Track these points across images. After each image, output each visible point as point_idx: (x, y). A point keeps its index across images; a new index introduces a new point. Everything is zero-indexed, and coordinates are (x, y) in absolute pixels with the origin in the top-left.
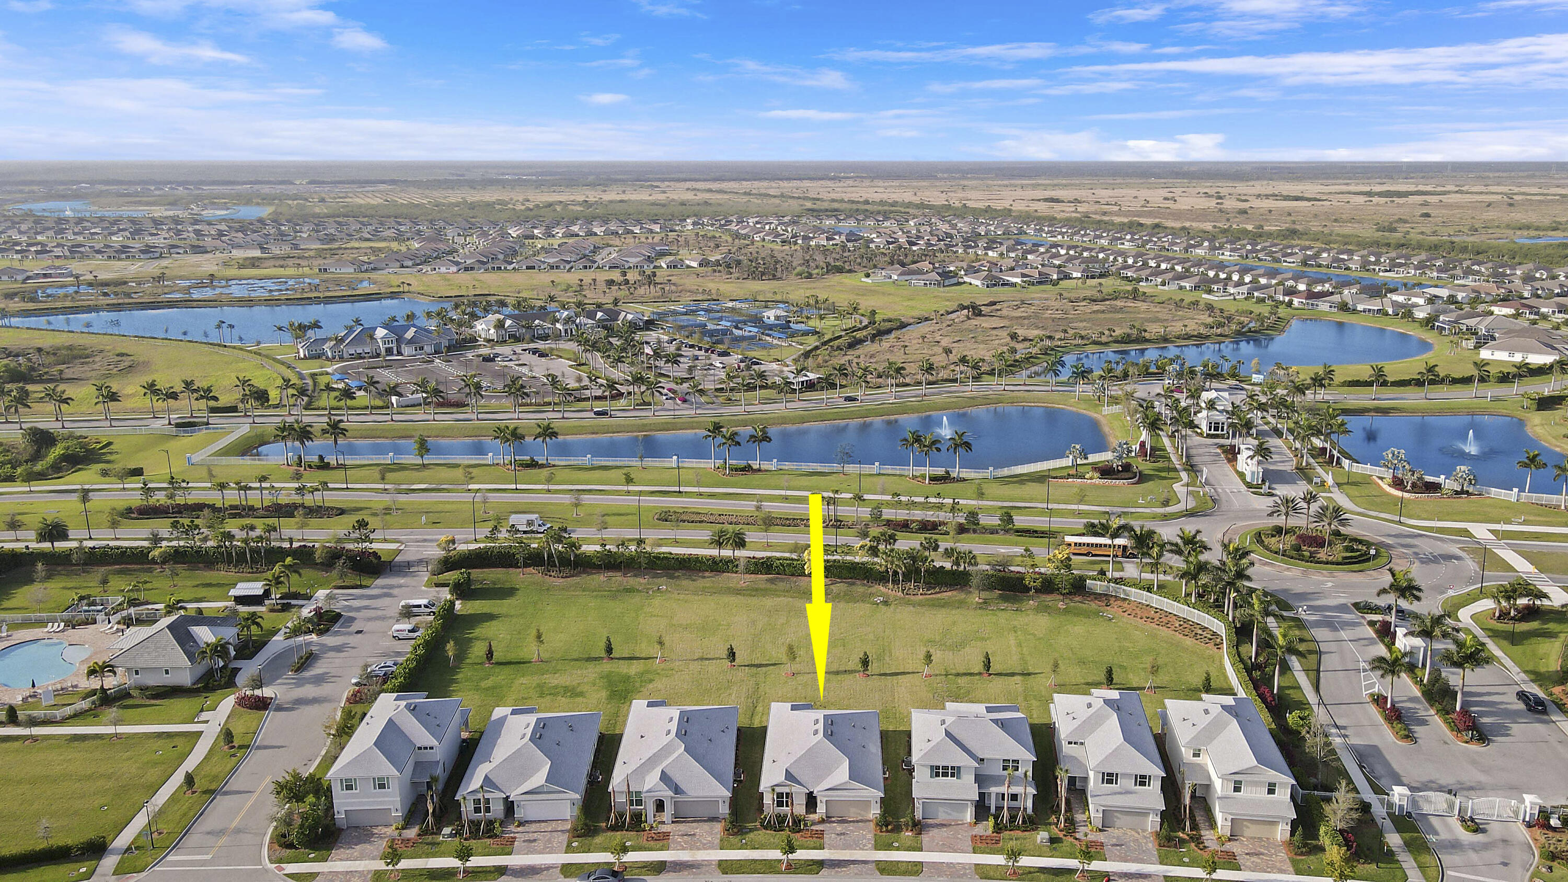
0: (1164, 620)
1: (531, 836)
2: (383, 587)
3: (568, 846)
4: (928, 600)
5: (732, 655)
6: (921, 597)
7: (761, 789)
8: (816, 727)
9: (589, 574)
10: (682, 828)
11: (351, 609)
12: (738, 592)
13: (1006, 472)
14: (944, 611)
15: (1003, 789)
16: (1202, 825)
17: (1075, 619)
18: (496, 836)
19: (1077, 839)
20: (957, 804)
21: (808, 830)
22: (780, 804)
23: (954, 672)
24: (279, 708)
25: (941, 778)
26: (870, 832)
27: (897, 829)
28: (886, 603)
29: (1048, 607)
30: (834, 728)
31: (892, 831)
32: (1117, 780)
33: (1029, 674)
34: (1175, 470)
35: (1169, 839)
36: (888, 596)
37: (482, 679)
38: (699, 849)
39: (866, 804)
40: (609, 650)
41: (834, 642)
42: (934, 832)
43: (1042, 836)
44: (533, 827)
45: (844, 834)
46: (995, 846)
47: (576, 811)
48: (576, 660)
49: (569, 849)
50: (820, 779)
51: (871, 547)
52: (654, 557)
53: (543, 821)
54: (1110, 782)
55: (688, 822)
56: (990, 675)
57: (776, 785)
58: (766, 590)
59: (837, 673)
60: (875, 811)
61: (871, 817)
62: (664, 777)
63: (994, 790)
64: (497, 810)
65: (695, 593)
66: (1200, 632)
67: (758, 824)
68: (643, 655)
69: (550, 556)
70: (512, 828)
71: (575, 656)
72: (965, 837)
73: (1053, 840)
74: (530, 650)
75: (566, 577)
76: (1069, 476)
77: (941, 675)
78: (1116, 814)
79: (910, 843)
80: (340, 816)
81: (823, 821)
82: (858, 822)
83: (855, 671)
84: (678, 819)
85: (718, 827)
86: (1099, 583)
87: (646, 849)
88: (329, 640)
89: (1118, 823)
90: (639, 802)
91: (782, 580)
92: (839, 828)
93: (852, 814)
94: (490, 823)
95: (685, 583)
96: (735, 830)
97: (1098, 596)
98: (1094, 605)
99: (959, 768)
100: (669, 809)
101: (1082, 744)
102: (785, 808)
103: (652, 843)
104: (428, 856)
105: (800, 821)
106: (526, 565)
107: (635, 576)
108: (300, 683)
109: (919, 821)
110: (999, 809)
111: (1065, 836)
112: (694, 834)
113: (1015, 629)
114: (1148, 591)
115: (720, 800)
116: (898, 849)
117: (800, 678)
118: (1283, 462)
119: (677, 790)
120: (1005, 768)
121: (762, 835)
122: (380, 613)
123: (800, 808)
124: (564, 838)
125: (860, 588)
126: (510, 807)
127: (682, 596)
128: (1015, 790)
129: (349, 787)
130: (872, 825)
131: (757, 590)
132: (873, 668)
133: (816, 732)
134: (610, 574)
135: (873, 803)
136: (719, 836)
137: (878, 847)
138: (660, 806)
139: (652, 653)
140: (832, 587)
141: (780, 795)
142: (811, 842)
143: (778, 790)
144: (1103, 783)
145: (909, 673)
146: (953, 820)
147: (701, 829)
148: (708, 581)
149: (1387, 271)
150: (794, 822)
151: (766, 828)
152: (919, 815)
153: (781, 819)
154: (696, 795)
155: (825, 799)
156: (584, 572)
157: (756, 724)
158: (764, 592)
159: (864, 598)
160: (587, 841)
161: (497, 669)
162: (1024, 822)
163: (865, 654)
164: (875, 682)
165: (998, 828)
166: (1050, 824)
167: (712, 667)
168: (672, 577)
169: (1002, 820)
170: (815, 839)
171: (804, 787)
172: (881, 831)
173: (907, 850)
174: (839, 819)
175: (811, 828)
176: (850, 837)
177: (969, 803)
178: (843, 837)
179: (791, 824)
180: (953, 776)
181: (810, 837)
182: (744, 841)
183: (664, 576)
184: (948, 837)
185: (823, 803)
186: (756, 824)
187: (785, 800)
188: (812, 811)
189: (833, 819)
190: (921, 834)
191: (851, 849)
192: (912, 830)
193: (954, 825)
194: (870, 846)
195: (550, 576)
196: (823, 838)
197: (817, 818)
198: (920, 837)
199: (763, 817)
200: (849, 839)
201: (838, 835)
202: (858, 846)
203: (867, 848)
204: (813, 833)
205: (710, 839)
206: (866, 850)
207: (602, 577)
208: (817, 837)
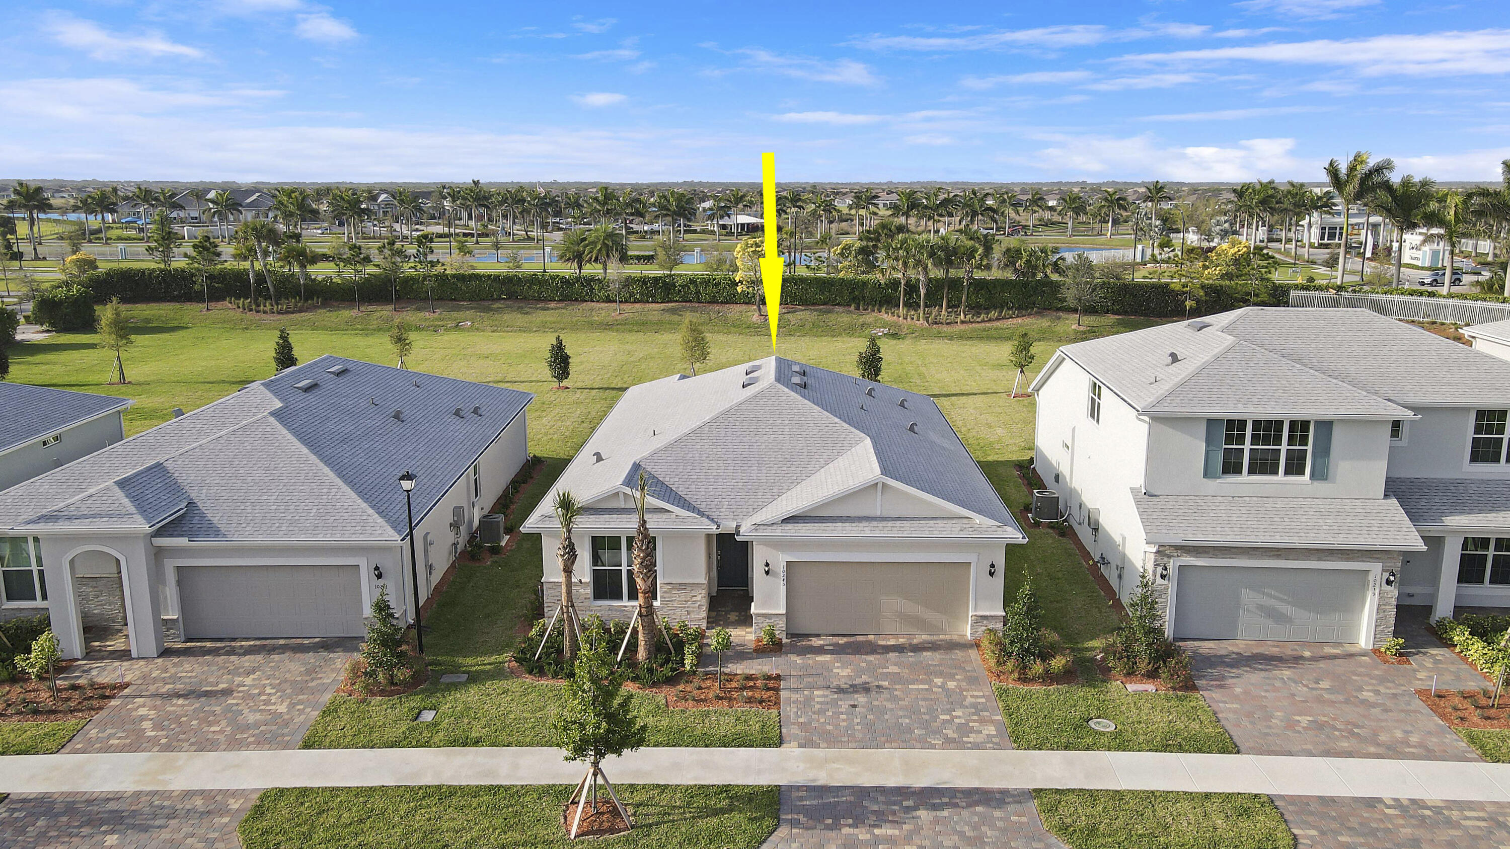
5: (561, 362)
6: (964, 326)
8: (754, 376)
10: (192, 670)
21: (712, 676)
22: (606, 587)
25: (1245, 477)
26: (973, 681)
27: (1091, 670)
30: (810, 380)
31: (1067, 676)
36: (899, 327)
42: (1247, 683)
45: (866, 689)
50: (761, 492)
52: (454, 276)
55: (232, 652)
57: (594, 510)
58: (660, 323)
61: (967, 631)
65: (525, 330)
67: (506, 656)
72: (1393, 697)
75: (287, 312)
79: (1162, 719)
81: (773, 647)
82: (917, 649)
86: (1317, 294)
91: (694, 310)
92: (842, 670)
95: (510, 317)
96: (402, 674)
99: (1326, 426)
102: (625, 602)
105: (680, 646)
107: (419, 309)
109: (1172, 642)
112: (227, 692)
114: (1430, 297)
115: (362, 562)
116: (1121, 743)
119: (185, 523)
121: (512, 694)
123: (684, 598)
125: (841, 316)
127: (497, 334)
130: (979, 660)
131: (644, 324)
132: (886, 383)
133: (752, 383)
134: (370, 308)
135: (976, 575)
136: (327, 697)
137: (1027, 738)
140: (789, 316)
141: (604, 547)
142: (724, 718)
145: (975, 394)
146: (1304, 644)
150: (658, 647)
151: (536, 669)
154: (260, 539)
155: (780, 560)
156: (325, 305)
158: (657, 327)
159: (852, 331)
168: (488, 310)
170: (740, 708)
171: (701, 514)
172: (1024, 679)
173: (1165, 748)
174: (842, 641)
175: (727, 670)
176: (894, 699)
177: (1376, 569)
178: (861, 699)
179: (641, 654)
180: (1295, 466)
181: (721, 698)
182: (428, 716)
183: (472, 308)
184: (1320, 700)
185: (776, 575)
186: (501, 658)
187: (624, 568)
188: (733, 616)
189: (816, 642)
190: (1195, 688)
191: (907, 745)
192: (1152, 675)
193: (1313, 659)
194: (991, 730)
195: (258, 312)
196: (777, 703)
197: (752, 637)
198: (1198, 699)
199: (533, 632)
200: (889, 705)
201: (840, 690)
202: (938, 732)
203: (979, 739)
204: (734, 684)
205: (282, 708)
206: (976, 746)
207: (354, 313)
208: (749, 700)
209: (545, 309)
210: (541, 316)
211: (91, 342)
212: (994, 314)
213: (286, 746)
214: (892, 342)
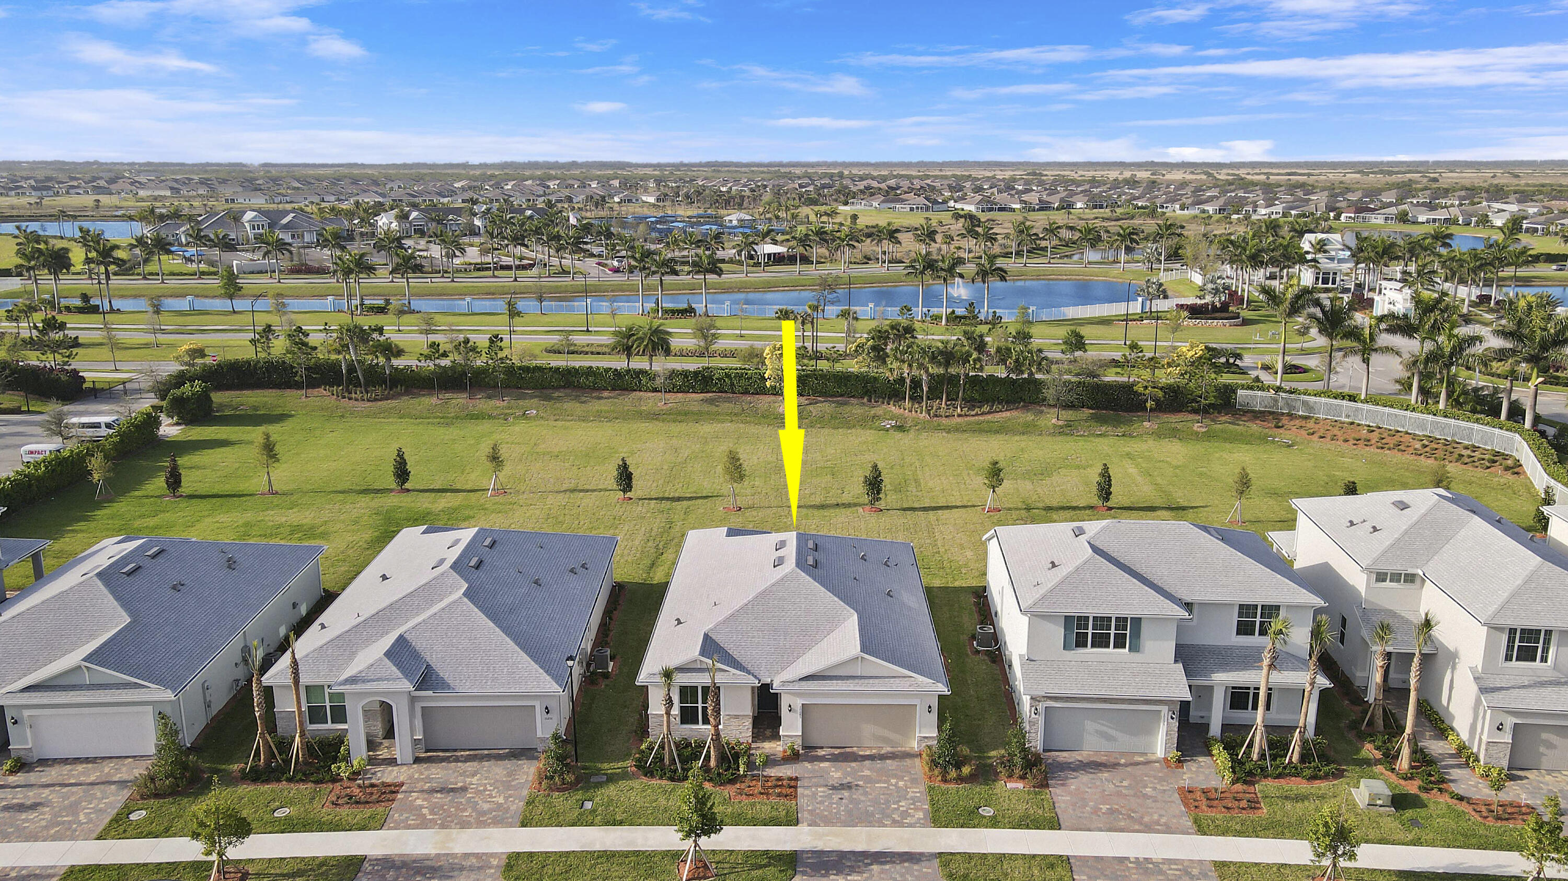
0: (1392, 441)
1: (31, 796)
3: (116, 820)
4: (970, 423)
5: (625, 478)
6: (960, 420)
7: (642, 678)
8: (781, 553)
9: (415, 396)
10: (437, 773)
12: (654, 416)
14: (1000, 437)
17: (1228, 445)
19: (1461, 799)
20: (1133, 714)
21: (755, 777)
22: (688, 716)
23: (1041, 505)
25: (1089, 650)
26: (914, 781)
27: (987, 775)
28: (900, 428)
29: (1175, 430)
30: (820, 556)
31: (971, 778)
32: (1546, 650)
33: (1184, 508)
36: (904, 419)
37: (142, 516)
38: (464, 825)
39: (902, 714)
40: (402, 473)
42: (1079, 782)
44: (53, 774)
45: (848, 787)
46: (1253, 816)
49: (116, 828)
50: (788, 652)
52: (520, 368)
53: (87, 760)
54: (1527, 654)
55: (457, 760)
56: (1110, 509)
57: (681, 669)
58: (700, 413)
60: (926, 731)
61: (914, 745)
65: (584, 419)
66: (1469, 452)
67: (629, 763)
68: (468, 487)
71: (347, 486)
72: (1165, 794)
73: (1400, 802)
75: (376, 400)
76: (1143, 319)
77: (1017, 509)
78: (1544, 736)
79: (1022, 807)
81: (794, 757)
82: (883, 757)
83: (856, 503)
84: (425, 752)
85: (528, 771)
86: (1260, 393)
87: (323, 827)
89: (1552, 758)
90: (340, 714)
91: (728, 400)
92: (836, 773)
93: (870, 737)
95: (570, 406)
96: (570, 778)
97: (1260, 414)
98: (1255, 427)
99: (1137, 621)
100: (405, 725)
101: (1410, 578)
102: (701, 726)
105: (736, 756)
106: (312, 384)
107: (490, 398)
109: (1038, 757)
111: (1427, 790)
112: (464, 789)
114: (1350, 400)
115: (537, 704)
116: (994, 823)
117: (751, 513)
119: (428, 680)
120: (1244, 629)
121: (637, 790)
123: (737, 726)
124: (116, 799)
125: (856, 409)
127: (559, 423)
130: (920, 767)
131: (686, 414)
132: (889, 498)
133: (780, 563)
134: (448, 395)
135: (921, 711)
136: (525, 792)
137: (942, 817)
138: (386, 722)
139: (484, 485)
140: (811, 408)
141: (687, 693)
142: (764, 807)
143: (684, 679)
144: (1508, 658)
145: (957, 507)
146: (1122, 754)
147: (483, 777)
148: (606, 403)
150: (722, 758)
151: (649, 773)
152: (1036, 742)
153: (690, 751)
154: (476, 690)
155: (798, 703)
156: (407, 393)
157: (658, 577)
158: (698, 417)
159: (865, 422)
160: (170, 807)
161: (183, 504)
162: (1304, 758)
163: (875, 467)
164: (897, 520)
165: (1245, 772)
166: (1368, 762)
167: (589, 500)
168: (548, 398)
169: (1248, 753)
170: (774, 800)
171: (749, 672)
172: (945, 780)
173: (1019, 826)
174: (837, 751)
175: (765, 773)
176: (866, 794)
177: (1164, 709)
178: (846, 794)
179: (713, 763)
180: (1120, 643)
181: (762, 794)
182: (588, 805)
183: (536, 397)
184: (1119, 794)
185: (795, 711)
186: (625, 764)
187: (700, 705)
188: (768, 733)
189: (821, 753)
190: (1047, 786)
191: (870, 824)
192: (1023, 777)
193: (1126, 765)
194: (920, 815)
195: (350, 399)
196: (796, 797)
197: (780, 749)
198: (1046, 794)
199: (643, 747)
200: (863, 798)
201: (834, 788)
202: (889, 816)
203: (913, 821)
204: (770, 784)
205: (501, 800)
206: (910, 825)
207: (434, 400)
208: (779, 795)
209: (600, 398)
210: (596, 406)
212: (986, 408)
213: (511, 825)
214: (898, 435)
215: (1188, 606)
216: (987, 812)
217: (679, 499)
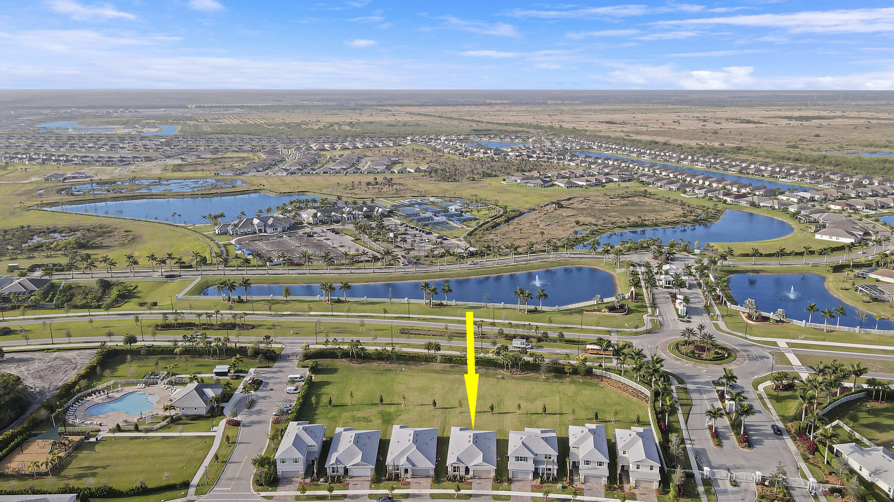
0: (626, 389)
1: (355, 483)
2: (278, 367)
4: (521, 377)
5: (435, 403)
6: (519, 376)
7: (447, 465)
8: (470, 439)
9: (370, 362)
10: (415, 480)
11: (266, 378)
12: (436, 372)
13: (564, 307)
14: (529, 382)
15: (544, 466)
16: (624, 482)
17: (587, 387)
18: (342, 482)
19: (573, 487)
20: (526, 472)
21: (465, 482)
22: (455, 471)
23: (530, 412)
24: (244, 426)
25: (520, 461)
26: (490, 483)
27: (502, 482)
28: (503, 378)
29: (575, 381)
30: (477, 439)
31: (499, 482)
32: (590, 463)
33: (563, 414)
34: (646, 307)
35: (610, 488)
36: (504, 375)
37: (328, 413)
38: (422, 489)
39: (489, 472)
40: (382, 400)
41: (480, 397)
42: (516, 483)
43: (560, 485)
44: (356, 479)
45: (480, 483)
46: (540, 489)
47: (373, 473)
48: (367, 405)
49: (371, 488)
50: (472, 461)
51: (497, 352)
52: (399, 355)
54: (587, 464)
55: (418, 478)
56: (545, 414)
57: (453, 463)
58: (449, 371)
59: (480, 412)
60: (493, 474)
61: (491, 477)
62: (408, 460)
63: (541, 467)
64: (341, 472)
65: (418, 372)
66: (640, 395)
67: (445, 479)
68: (396, 403)
69: (353, 353)
70: (347, 479)
71: (367, 402)
72: (529, 485)
73: (564, 487)
74: (347, 400)
75: (360, 363)
76: (594, 310)
77: (525, 414)
78: (590, 477)
79: (506, 487)
80: (279, 473)
81: (472, 478)
82: (486, 479)
83: (488, 412)
84: (414, 476)
85: (430, 480)
86: (598, 370)
87: (401, 489)
88: (260, 393)
89: (590, 481)
90: (398, 469)
91: (457, 366)
92: (478, 481)
93: (484, 475)
94: (339, 477)
95: (413, 367)
96: (437, 481)
97: (598, 376)
98: (595, 381)
99: (527, 457)
100: (410, 472)
101: (578, 448)
102: (456, 473)
103: (404, 486)
104: (315, 490)
105: (462, 478)
106: (342, 358)
107: (391, 363)
108: (251, 414)
109: (511, 479)
110: (543, 474)
111: (568, 486)
112: (420, 483)
113: (559, 392)
114: (620, 375)
115: (430, 469)
116: (501, 490)
117: (463, 414)
118: (699, 302)
119: (413, 465)
120: (546, 458)
121: (447, 483)
122: (279, 380)
123: (463, 473)
124: (369, 483)
125: (491, 371)
126: (346, 470)
127: (411, 374)
128: (549, 467)
129: (283, 462)
130: (491, 480)
131: (445, 371)
132: (496, 410)
133: (470, 441)
134: (379, 362)
135: (492, 471)
136: (430, 484)
137: (494, 489)
138: (406, 471)
139: (400, 402)
140: (479, 370)
141: (454, 468)
142: (467, 486)
143: (454, 465)
144: (585, 464)
145: (511, 413)
146: (524, 479)
147: (423, 481)
148: (424, 366)
149: (783, 178)
150: (460, 478)
151: (449, 481)
152: (510, 476)
153: (455, 477)
154: (421, 467)
155: (473, 469)
156: (368, 361)
157: (445, 436)
158: (449, 373)
159: (494, 376)
160: (377, 485)
161: (334, 408)
162: (552, 480)
163: (492, 404)
164: (496, 417)
165: (542, 482)
166: (563, 481)
167: (426, 409)
168: (407, 364)
169: (544, 479)
171: (464, 464)
172: (495, 483)
173: (505, 490)
174: (478, 478)
175: (467, 481)
177: (531, 472)
180: (524, 460)
182: (440, 486)
183: (404, 363)
184: (522, 485)
185: (472, 471)
187: (457, 469)
188: (467, 474)
189: (476, 478)
190: (511, 484)
191: (483, 490)
192: (507, 482)
193: (524, 481)
195: (353, 363)
196: (472, 485)
197: (469, 477)
199: (448, 476)
200: (482, 485)
201: (478, 484)
202: (486, 488)
203: (489, 489)
204: (468, 483)
205: (427, 485)
208: (469, 485)
209: (422, 365)
210: (420, 367)
211: (325, 380)
212: (526, 372)
213: (429, 489)
214: (502, 381)
215: (536, 455)
216: (501, 488)
217: (447, 408)
